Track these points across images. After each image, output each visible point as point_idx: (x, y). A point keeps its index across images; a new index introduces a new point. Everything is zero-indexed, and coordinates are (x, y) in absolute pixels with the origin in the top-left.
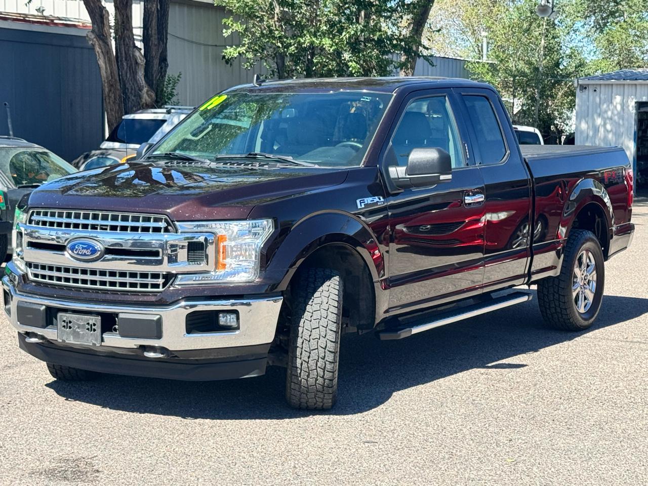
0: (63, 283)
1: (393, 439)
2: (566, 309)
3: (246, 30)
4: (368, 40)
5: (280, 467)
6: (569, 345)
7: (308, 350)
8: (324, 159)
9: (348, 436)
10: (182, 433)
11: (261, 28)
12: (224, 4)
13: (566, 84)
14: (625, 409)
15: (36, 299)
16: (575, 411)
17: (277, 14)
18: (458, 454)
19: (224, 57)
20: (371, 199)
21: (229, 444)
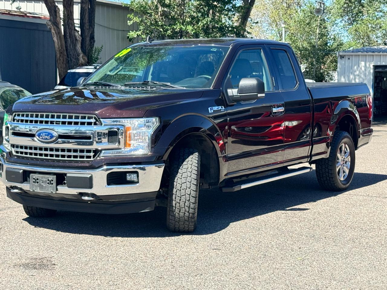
0: (33, 156)
1: (230, 248)
2: (332, 178)
3: (142, 21)
4: (214, 27)
5: (163, 262)
6: (334, 199)
7: (179, 195)
8: (189, 85)
9: (203, 246)
10: (104, 245)
11: (150, 20)
12: (128, 6)
13: (331, 56)
14: (368, 231)
15: (17, 166)
16: (338, 233)
17: (160, 12)
18: (269, 255)
19: (128, 37)
20: (217, 107)
21: (133, 250)
